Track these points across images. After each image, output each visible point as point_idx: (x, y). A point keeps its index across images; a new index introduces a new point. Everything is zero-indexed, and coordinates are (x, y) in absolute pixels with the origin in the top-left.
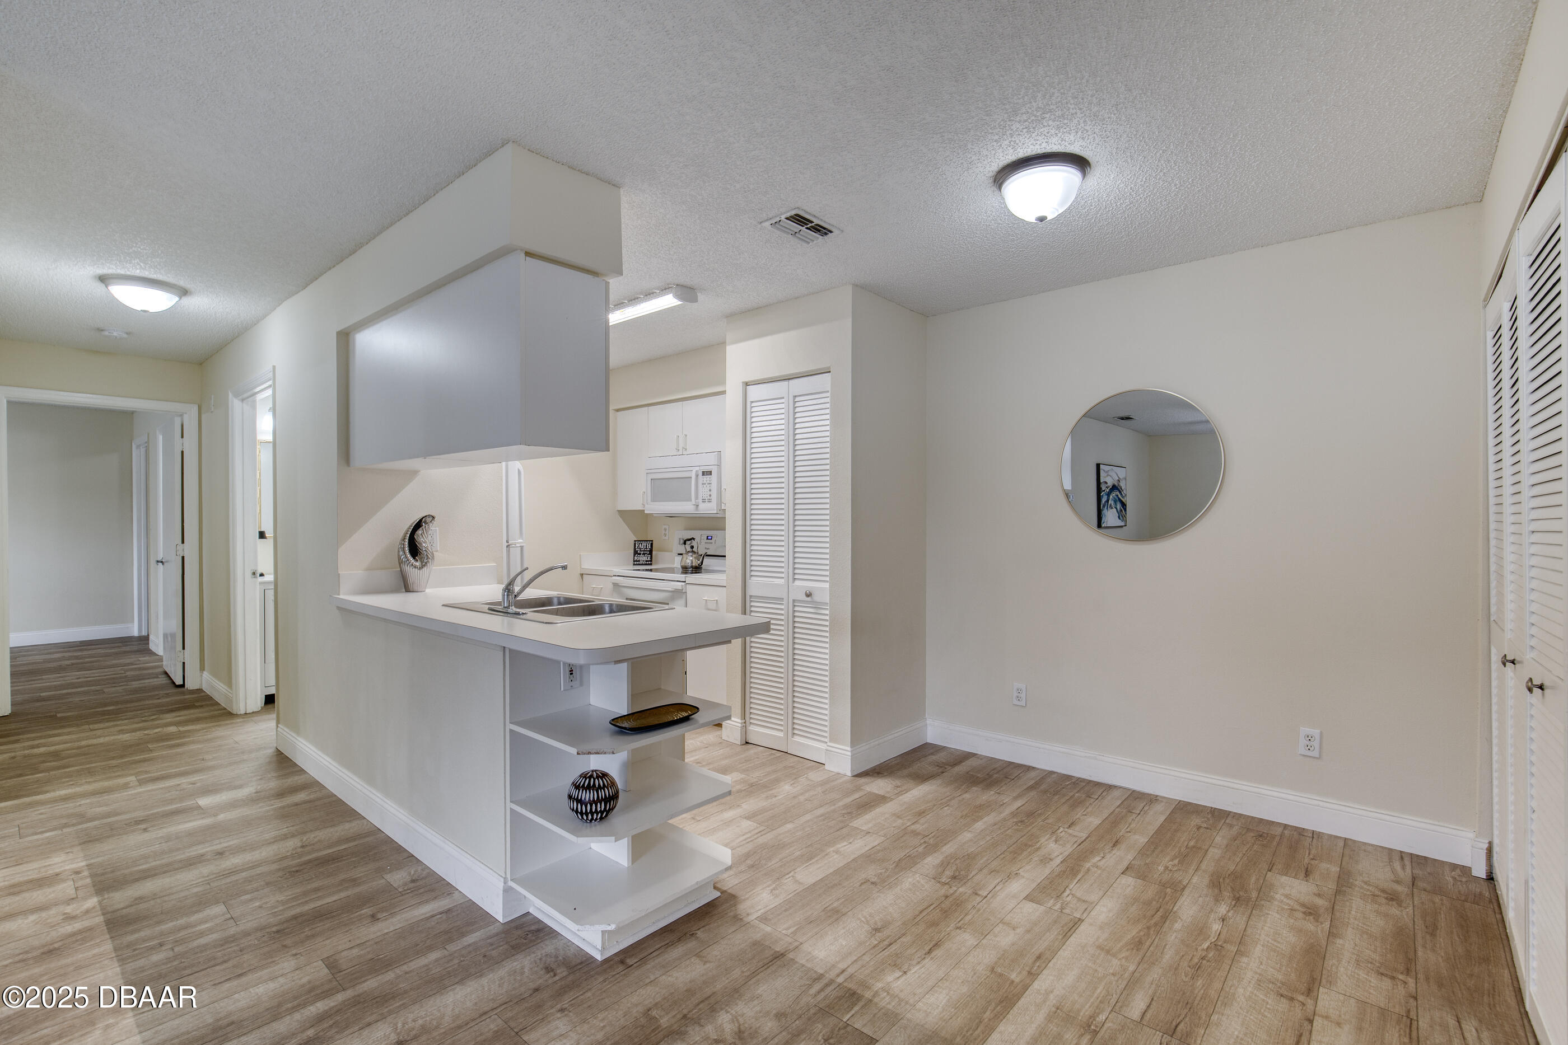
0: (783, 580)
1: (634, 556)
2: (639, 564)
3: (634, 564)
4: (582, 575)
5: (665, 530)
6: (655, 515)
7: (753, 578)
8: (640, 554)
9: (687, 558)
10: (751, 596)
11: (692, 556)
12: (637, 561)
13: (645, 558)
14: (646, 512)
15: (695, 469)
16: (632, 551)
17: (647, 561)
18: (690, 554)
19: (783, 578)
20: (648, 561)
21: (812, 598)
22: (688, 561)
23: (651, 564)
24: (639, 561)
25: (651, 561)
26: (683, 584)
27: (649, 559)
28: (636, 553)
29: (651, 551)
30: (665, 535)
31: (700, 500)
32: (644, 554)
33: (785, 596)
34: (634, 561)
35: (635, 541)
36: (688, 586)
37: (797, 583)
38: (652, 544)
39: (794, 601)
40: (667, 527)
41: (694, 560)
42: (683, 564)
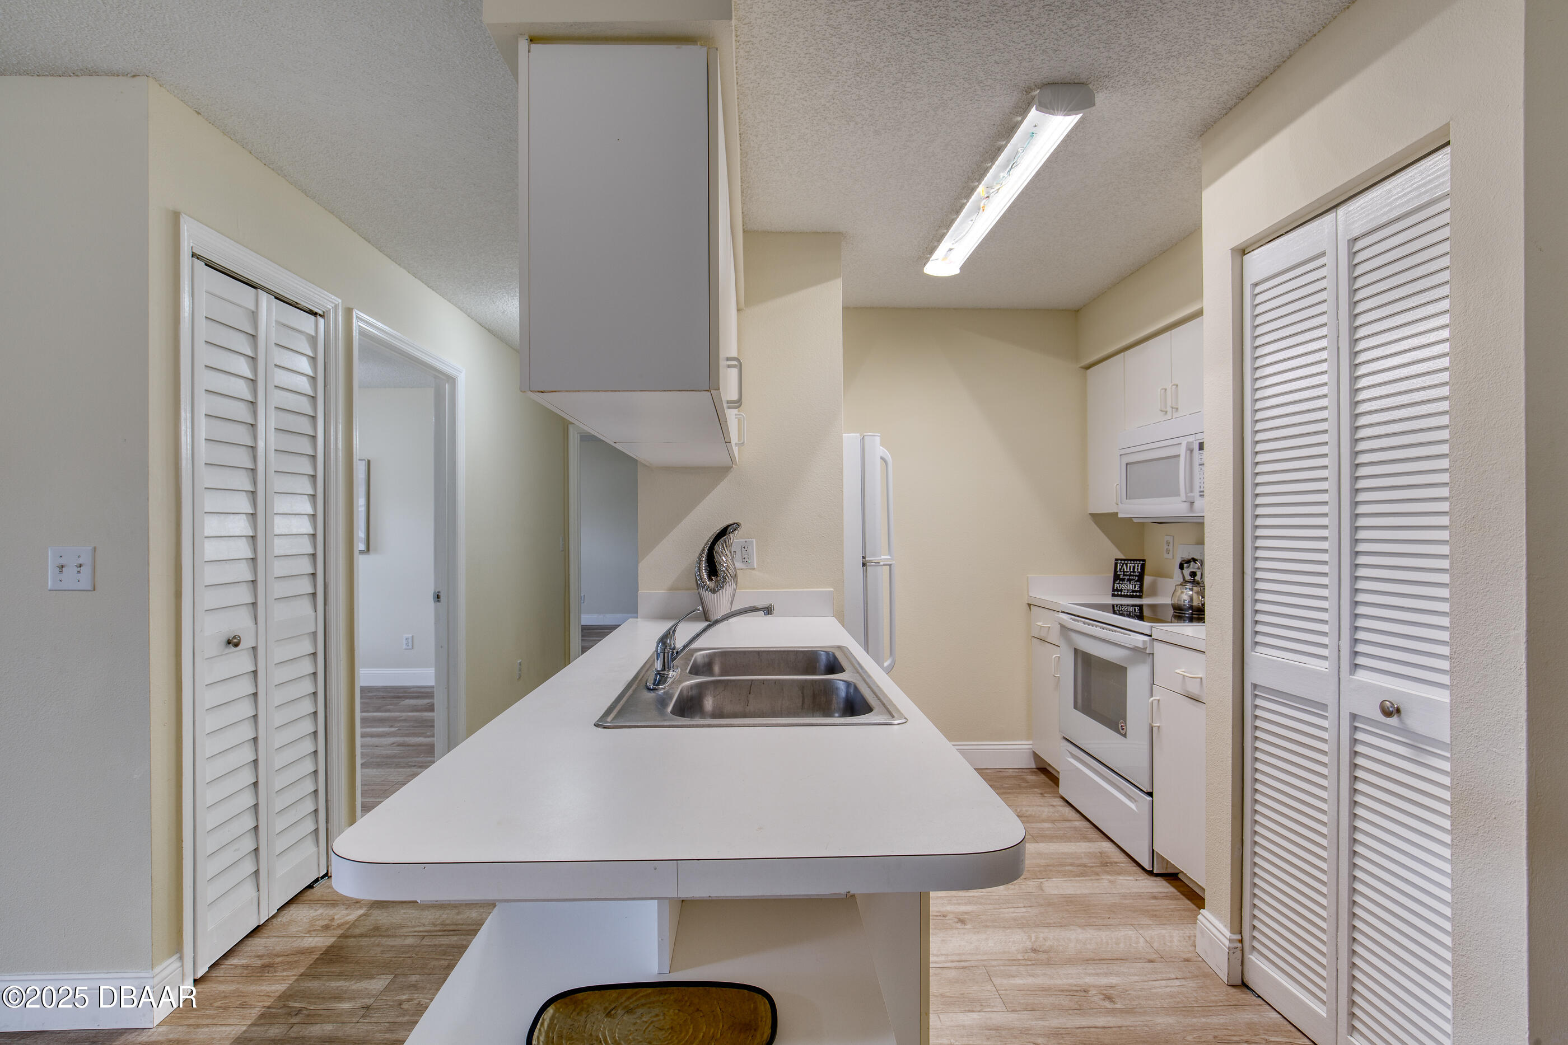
0: (1326, 664)
1: (1114, 583)
2: (1121, 596)
3: (1113, 595)
4: (1029, 605)
5: (1168, 543)
6: (1135, 521)
7: (1259, 649)
8: (1123, 580)
9: (1182, 592)
10: (1255, 686)
11: (1191, 590)
12: (1117, 590)
13: (1131, 587)
14: (1120, 516)
15: (1184, 442)
16: (1112, 575)
17: (1133, 591)
18: (1189, 586)
19: (1325, 658)
20: (1136, 591)
21: (1401, 720)
22: (1185, 597)
23: (1140, 597)
24: (1121, 591)
25: (1141, 591)
26: (1147, 638)
27: (1137, 588)
28: (1116, 578)
29: (1141, 578)
30: (1168, 551)
31: (1197, 493)
32: (1129, 580)
33: (1330, 700)
34: (1114, 590)
35: (1117, 560)
36: (1155, 643)
37: (1361, 676)
38: (1143, 567)
39: (1354, 717)
40: (1170, 539)
41: (1195, 596)
42: (1175, 601)
